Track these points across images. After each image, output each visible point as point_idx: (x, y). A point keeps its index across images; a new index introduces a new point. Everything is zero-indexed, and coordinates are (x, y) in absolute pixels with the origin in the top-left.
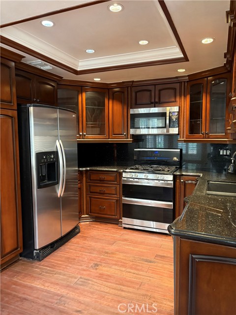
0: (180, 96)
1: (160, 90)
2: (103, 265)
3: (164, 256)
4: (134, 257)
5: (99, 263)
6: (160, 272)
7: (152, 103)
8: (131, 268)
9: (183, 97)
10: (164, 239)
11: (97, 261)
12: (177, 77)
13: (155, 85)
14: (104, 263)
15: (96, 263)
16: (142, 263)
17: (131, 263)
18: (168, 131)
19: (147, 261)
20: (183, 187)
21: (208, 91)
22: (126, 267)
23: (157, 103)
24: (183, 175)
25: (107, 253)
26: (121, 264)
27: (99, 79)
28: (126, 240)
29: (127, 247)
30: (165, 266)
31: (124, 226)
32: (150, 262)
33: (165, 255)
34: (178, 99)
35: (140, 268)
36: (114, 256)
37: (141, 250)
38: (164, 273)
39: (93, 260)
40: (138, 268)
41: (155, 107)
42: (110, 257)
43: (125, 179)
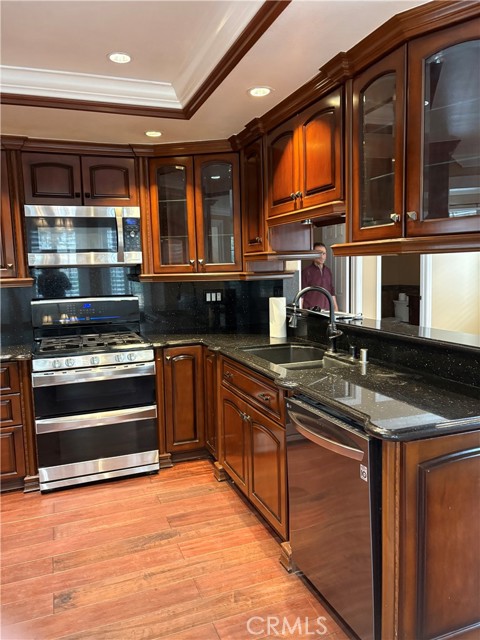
0: (138, 187)
1: (93, 169)
2: (80, 589)
3: (183, 516)
4: (130, 542)
5: (66, 590)
6: (204, 545)
7: (78, 195)
8: (148, 565)
9: (142, 188)
10: (151, 485)
11: (56, 589)
12: (131, 146)
13: (80, 156)
14: (78, 584)
15: (57, 593)
16: (155, 546)
17: (137, 556)
18: (121, 258)
19: (162, 537)
20: (169, 369)
21: (198, 181)
22: (135, 569)
23: (88, 196)
24: (168, 346)
25: (58, 561)
26: (118, 567)
28: (76, 516)
29: (94, 529)
30: (202, 531)
31: (45, 487)
32: (170, 536)
33: (182, 512)
34: (133, 192)
35: (165, 556)
36: (84, 558)
37: (129, 522)
38: (213, 543)
39: (43, 592)
40: (160, 558)
41: (83, 205)
42: (76, 565)
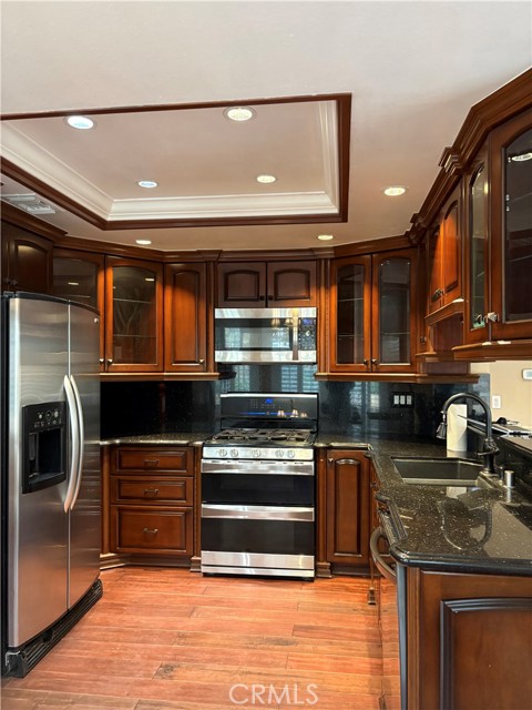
0: (318, 288)
1: (277, 274)
2: (184, 665)
3: (311, 628)
4: (248, 638)
5: (173, 663)
6: (314, 662)
7: (262, 298)
8: (250, 663)
9: (323, 289)
10: (299, 591)
11: (166, 659)
12: (311, 250)
13: (267, 262)
14: (185, 661)
15: (164, 663)
16: (268, 649)
17: (246, 652)
18: (295, 357)
19: (279, 642)
20: (332, 472)
21: (375, 280)
22: (237, 663)
23: (271, 299)
24: (332, 448)
25: (183, 636)
26: (224, 657)
27: (148, 242)
28: (217, 602)
29: (227, 617)
30: (320, 648)
31: (204, 569)
32: (287, 643)
33: (313, 624)
34: (313, 293)
35: (270, 660)
36: (202, 641)
37: (258, 620)
38: (322, 663)
39: (156, 659)
40: (265, 660)
41: (267, 307)
42: (192, 644)
43: (210, 462)
